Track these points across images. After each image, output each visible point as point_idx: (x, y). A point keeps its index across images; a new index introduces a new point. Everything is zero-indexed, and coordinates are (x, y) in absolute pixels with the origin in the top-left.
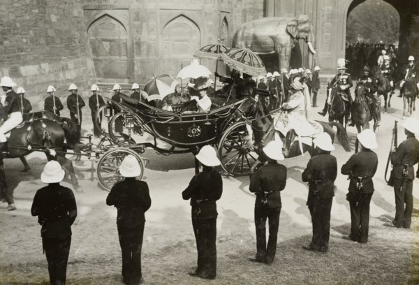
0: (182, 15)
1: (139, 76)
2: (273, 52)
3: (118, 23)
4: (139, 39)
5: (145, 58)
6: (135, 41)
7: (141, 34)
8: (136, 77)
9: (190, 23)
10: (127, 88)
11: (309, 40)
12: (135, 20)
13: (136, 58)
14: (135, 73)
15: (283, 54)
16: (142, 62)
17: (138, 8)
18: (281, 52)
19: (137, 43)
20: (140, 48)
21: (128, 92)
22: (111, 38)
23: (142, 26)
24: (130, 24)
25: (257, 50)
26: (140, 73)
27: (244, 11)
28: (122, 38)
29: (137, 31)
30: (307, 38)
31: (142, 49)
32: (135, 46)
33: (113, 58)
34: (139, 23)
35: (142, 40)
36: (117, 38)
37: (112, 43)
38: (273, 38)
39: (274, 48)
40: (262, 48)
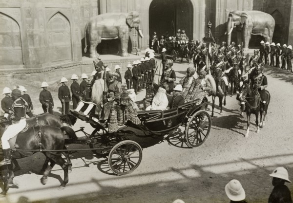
0: (59, 12)
1: (34, 62)
2: (117, 37)
3: (10, 19)
4: (32, 32)
5: (38, 47)
6: (28, 34)
7: (33, 28)
8: (31, 63)
9: (64, 18)
10: (23, 72)
11: (139, 28)
12: (27, 17)
13: (30, 47)
14: (31, 60)
15: (124, 39)
16: (36, 50)
17: (30, 7)
18: (122, 37)
19: (30, 35)
20: (33, 40)
21: (25, 75)
22: (4, 31)
23: (34, 22)
24: (22, 20)
25: (106, 36)
26: (34, 59)
27: (82, 7)
28: (14, 31)
29: (30, 26)
30: (138, 28)
31: (35, 40)
32: (29, 38)
33: (7, 48)
34: (30, 19)
35: (35, 33)
36: (9, 31)
37: (5, 36)
38: (117, 28)
39: (118, 35)
40: (109, 35)
